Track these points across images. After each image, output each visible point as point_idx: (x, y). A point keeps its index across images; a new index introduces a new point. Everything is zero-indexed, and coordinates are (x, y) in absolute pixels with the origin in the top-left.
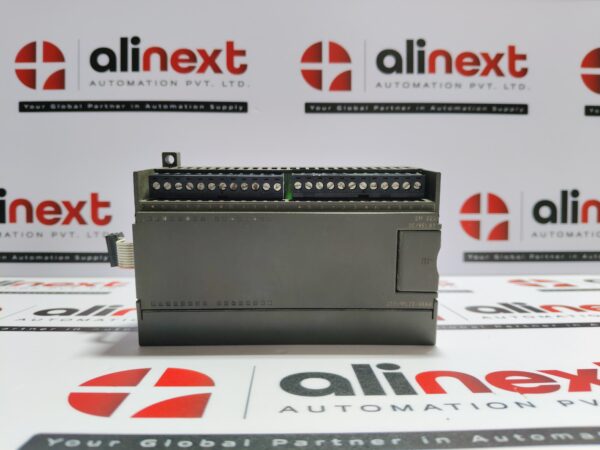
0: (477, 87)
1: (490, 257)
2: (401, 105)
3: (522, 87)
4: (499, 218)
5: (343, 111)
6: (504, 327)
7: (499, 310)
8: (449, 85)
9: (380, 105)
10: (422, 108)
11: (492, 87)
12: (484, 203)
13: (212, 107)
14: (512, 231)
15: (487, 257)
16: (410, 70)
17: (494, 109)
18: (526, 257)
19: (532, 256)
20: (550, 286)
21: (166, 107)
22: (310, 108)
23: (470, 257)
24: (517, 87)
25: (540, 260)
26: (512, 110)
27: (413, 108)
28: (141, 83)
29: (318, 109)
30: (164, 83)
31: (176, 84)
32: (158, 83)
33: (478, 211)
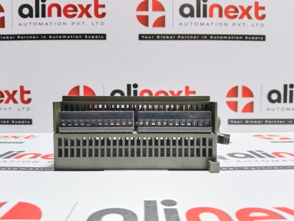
0: (237, 25)
1: (243, 122)
2: (193, 35)
3: (262, 25)
4: (248, 100)
5: (160, 39)
6: (250, 168)
7: (247, 156)
8: (220, 24)
9: (181, 35)
10: (206, 37)
11: (245, 25)
13: (86, 37)
14: (256, 107)
15: (241, 122)
16: (198, 16)
17: (246, 38)
18: (263, 122)
19: (266, 121)
20: (277, 139)
21: (60, 37)
22: (141, 37)
23: (232, 122)
24: (259, 25)
25: (271, 124)
26: (257, 38)
27: (200, 37)
28: (47, 24)
29: (146, 37)
30: (59, 24)
31: (66, 24)
32: (56, 24)
33: (236, 96)
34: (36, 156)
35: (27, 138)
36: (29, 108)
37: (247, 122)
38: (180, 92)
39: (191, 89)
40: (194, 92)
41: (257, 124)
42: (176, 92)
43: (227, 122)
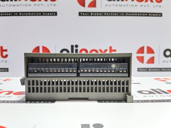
0: (143, 6)
1: (147, 70)
2: (115, 13)
3: (160, 6)
4: (151, 55)
5: (93, 15)
8: (133, 6)
9: (107, 13)
10: (123, 14)
11: (149, 6)
12: (145, 50)
13: (44, 14)
14: (156, 60)
17: (150, 15)
18: (160, 70)
19: (163, 70)
21: (27, 14)
22: (80, 14)
23: (140, 70)
24: (158, 6)
25: (166, 71)
26: (156, 15)
27: (119, 14)
28: (18, 5)
29: (84, 14)
30: (26, 5)
31: (30, 6)
32: (24, 5)
33: (143, 52)
34: (10, 93)
35: (5, 80)
36: (7, 61)
37: (150, 70)
38: (106, 51)
39: (113, 49)
40: (115, 51)
41: (157, 71)
42: (103, 50)
43: (136, 70)
